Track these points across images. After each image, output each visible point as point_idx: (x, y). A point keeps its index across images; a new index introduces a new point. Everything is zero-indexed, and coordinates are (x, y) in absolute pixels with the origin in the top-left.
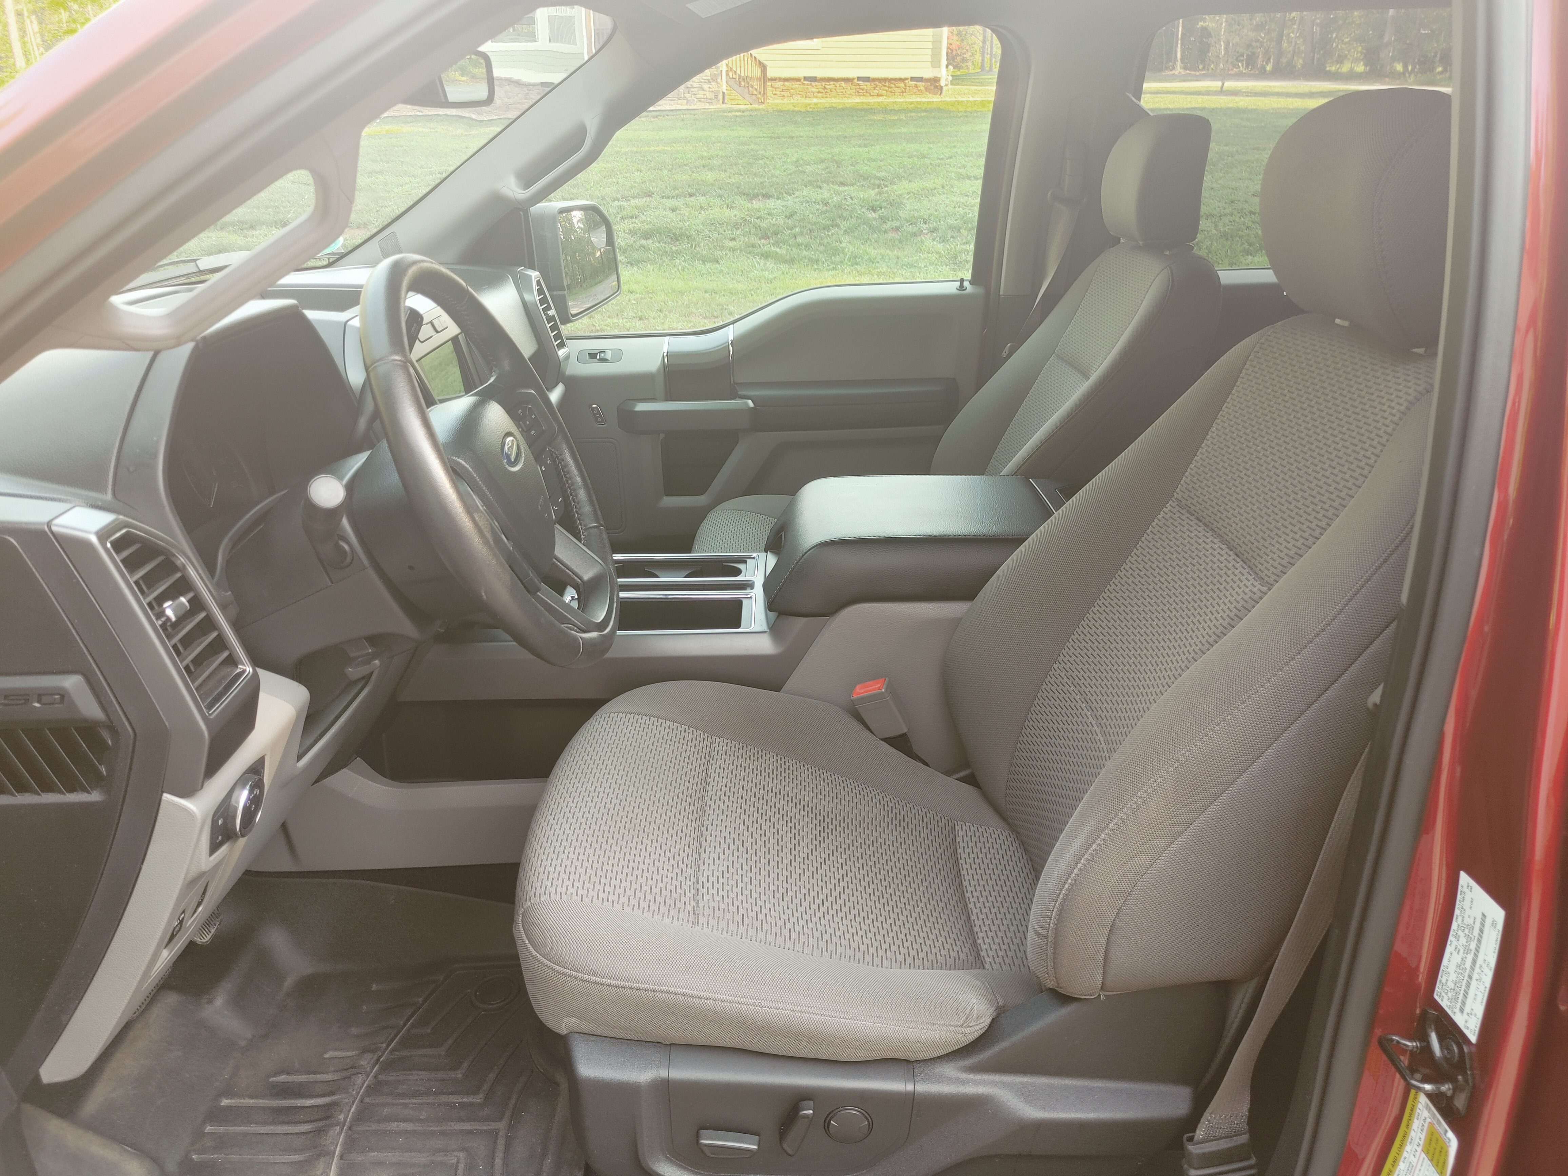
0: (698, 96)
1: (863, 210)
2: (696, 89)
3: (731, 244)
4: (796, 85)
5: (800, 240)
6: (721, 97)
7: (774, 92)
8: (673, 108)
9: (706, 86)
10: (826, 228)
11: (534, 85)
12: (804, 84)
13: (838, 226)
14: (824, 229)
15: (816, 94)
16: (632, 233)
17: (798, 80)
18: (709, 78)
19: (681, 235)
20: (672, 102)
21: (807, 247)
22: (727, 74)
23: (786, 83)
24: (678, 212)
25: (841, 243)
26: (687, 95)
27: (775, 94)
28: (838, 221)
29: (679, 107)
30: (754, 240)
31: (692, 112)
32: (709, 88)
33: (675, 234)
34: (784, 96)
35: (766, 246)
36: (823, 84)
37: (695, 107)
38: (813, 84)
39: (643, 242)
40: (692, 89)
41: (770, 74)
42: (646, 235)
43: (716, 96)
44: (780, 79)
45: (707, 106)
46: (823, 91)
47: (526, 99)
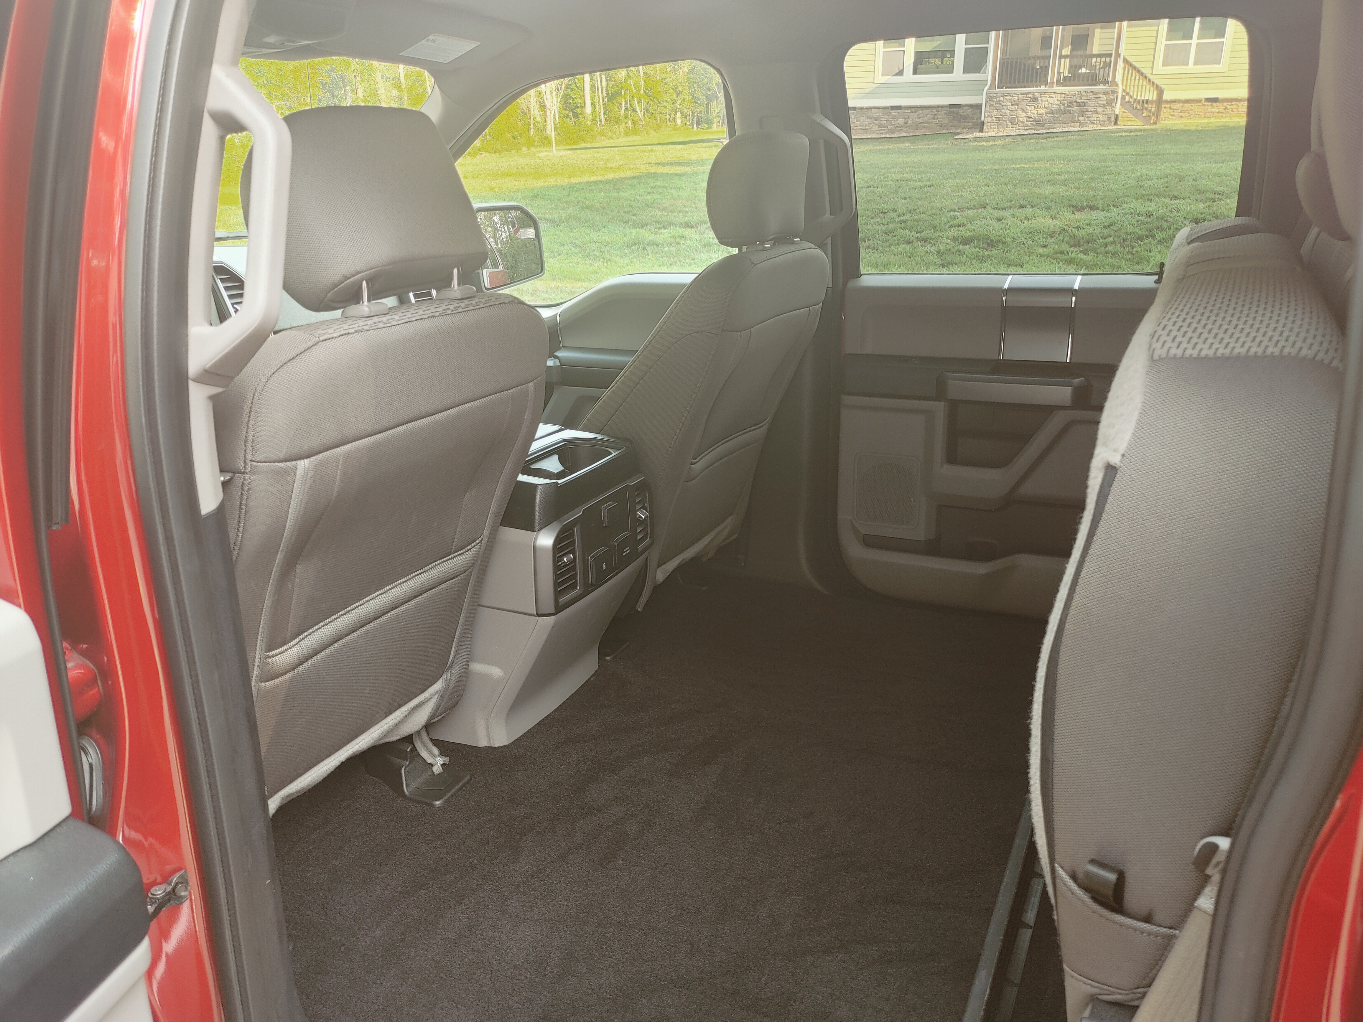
0: (1091, 119)
1: (1185, 222)
2: (1090, 113)
3: (1041, 250)
4: (1194, 106)
5: (1110, 248)
6: (1113, 119)
7: (1172, 113)
8: (1066, 130)
9: (1100, 110)
10: (1140, 238)
11: (942, 107)
12: (1204, 105)
13: (1153, 237)
14: (1138, 238)
15: (1216, 114)
16: (955, 239)
17: (1199, 101)
18: (1105, 102)
19: (998, 241)
20: (1065, 125)
21: (1114, 254)
22: (1123, 97)
23: (1185, 105)
24: (1003, 221)
25: (1150, 251)
26: (1081, 118)
27: (1173, 115)
28: (1155, 232)
29: (1072, 129)
30: (1065, 247)
31: (1081, 133)
32: (1103, 111)
33: (992, 241)
34: (1182, 117)
35: (1075, 253)
36: (1225, 104)
37: (1087, 129)
38: (1214, 104)
39: (961, 247)
40: (1087, 113)
41: (1167, 96)
42: (966, 242)
43: (1109, 119)
44: (1179, 101)
45: (1099, 128)
46: (1224, 111)
47: (934, 118)
